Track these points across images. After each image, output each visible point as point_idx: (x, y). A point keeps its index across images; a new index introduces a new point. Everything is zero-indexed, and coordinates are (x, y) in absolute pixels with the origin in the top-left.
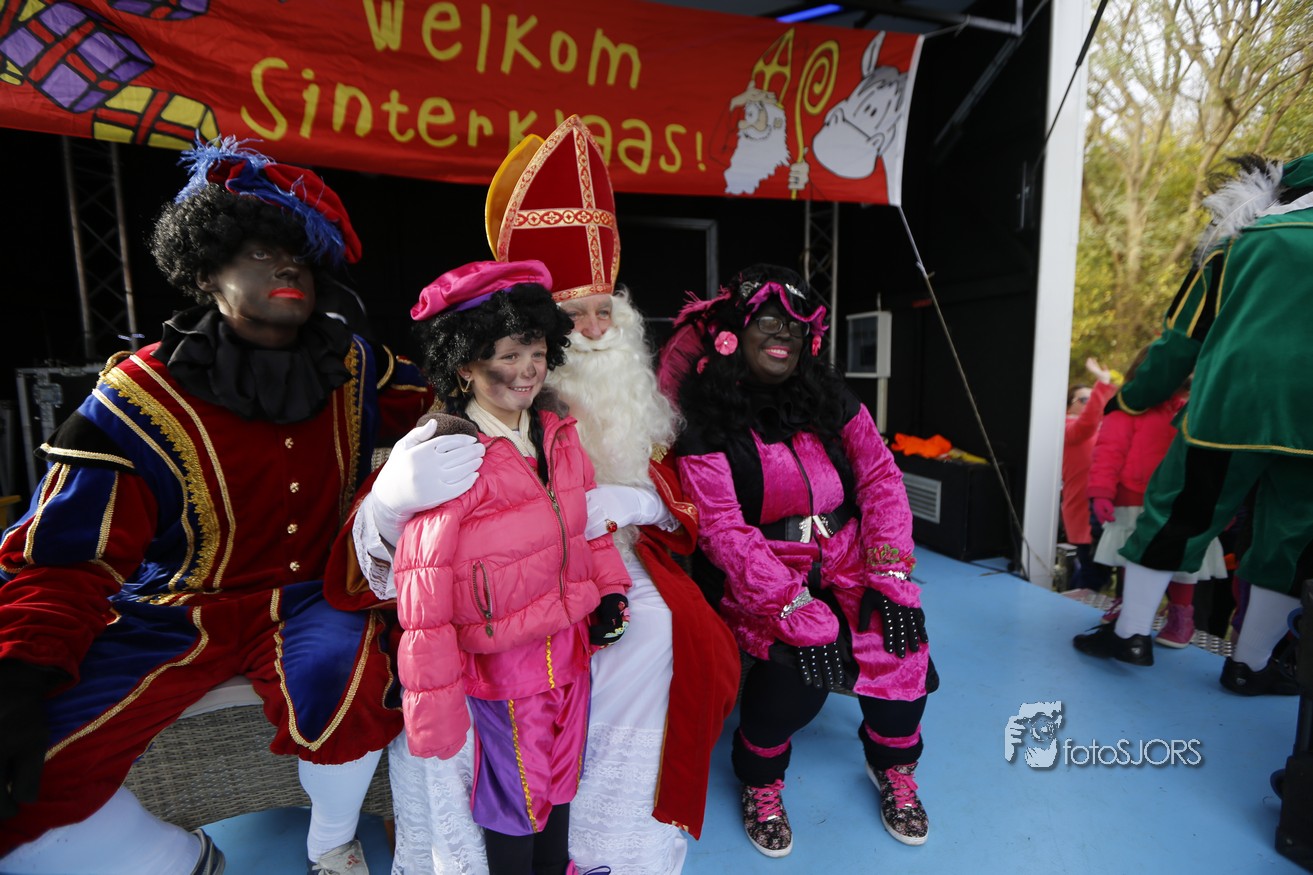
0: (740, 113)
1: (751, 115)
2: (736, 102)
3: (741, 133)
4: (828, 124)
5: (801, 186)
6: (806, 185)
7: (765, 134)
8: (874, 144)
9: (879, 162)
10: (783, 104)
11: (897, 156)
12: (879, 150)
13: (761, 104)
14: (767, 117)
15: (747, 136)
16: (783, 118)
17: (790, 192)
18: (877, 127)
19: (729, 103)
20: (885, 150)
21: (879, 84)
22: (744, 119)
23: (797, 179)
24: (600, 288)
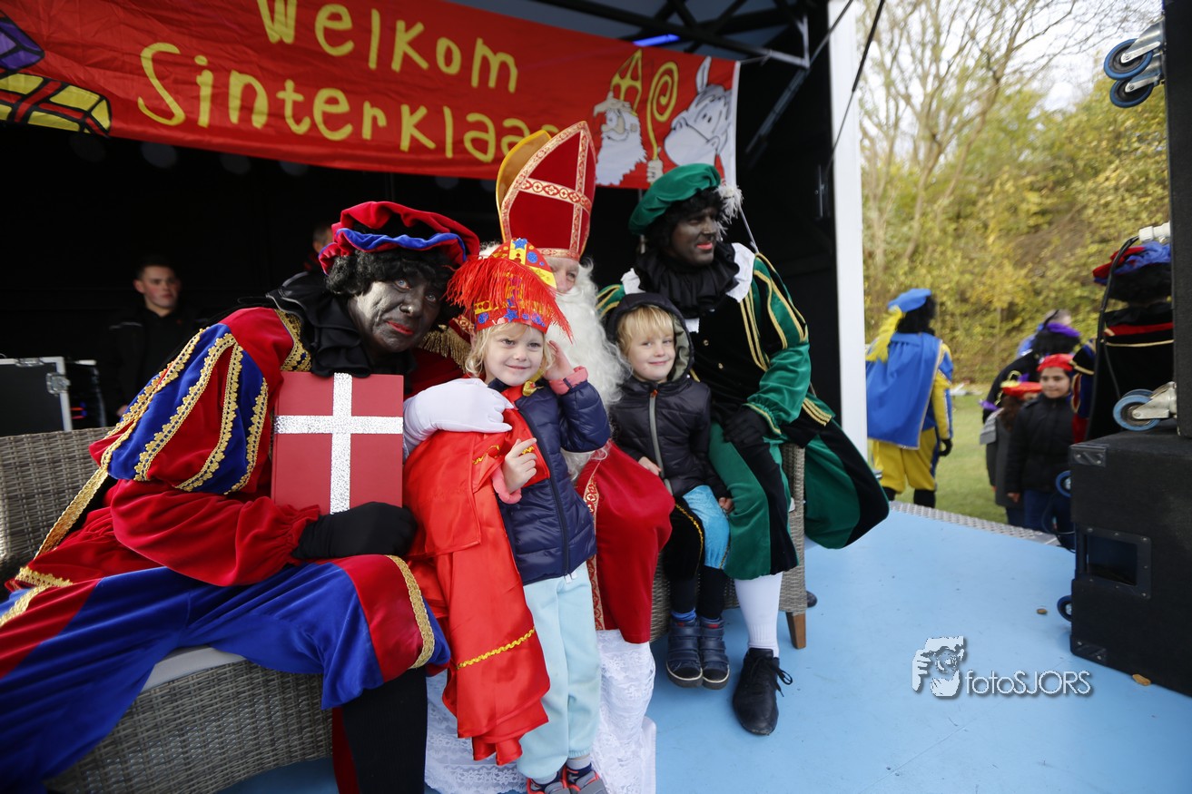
0: (602, 118)
1: (611, 120)
2: (599, 109)
3: (604, 135)
4: (675, 129)
7: (624, 137)
9: (717, 159)
10: (636, 112)
11: (730, 155)
12: (717, 150)
13: (619, 111)
15: (609, 138)
16: (638, 123)
19: (592, 110)
20: (722, 149)
21: (711, 98)
22: (606, 123)
23: (653, 173)
24: (573, 255)
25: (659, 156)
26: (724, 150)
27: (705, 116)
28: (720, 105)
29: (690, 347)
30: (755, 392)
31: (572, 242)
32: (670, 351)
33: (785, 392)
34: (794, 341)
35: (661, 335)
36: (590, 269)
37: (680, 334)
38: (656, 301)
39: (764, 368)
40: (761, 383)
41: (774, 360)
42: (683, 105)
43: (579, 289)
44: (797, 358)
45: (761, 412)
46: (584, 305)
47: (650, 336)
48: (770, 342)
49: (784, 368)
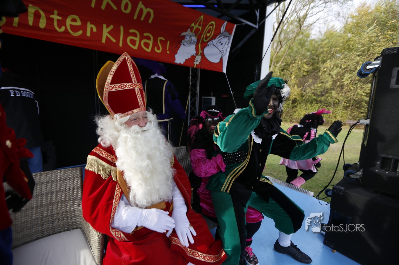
1: (186, 39)
3: (182, 43)
4: (208, 45)
6: (199, 63)
10: (197, 37)
11: (226, 58)
12: (222, 55)
13: (191, 36)
14: (191, 40)
15: (184, 45)
16: (196, 41)
18: (222, 48)
19: (181, 34)
21: (224, 36)
22: (184, 39)
23: (197, 60)
24: (143, 109)
25: (201, 54)
26: (225, 56)
27: (220, 42)
28: (226, 39)
42: (214, 37)
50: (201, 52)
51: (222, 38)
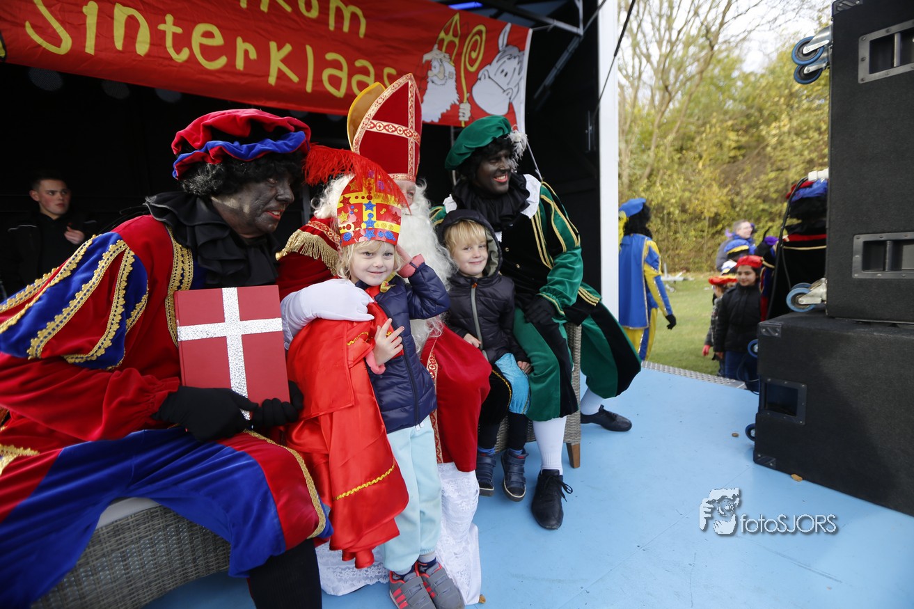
0: (428, 65)
1: (435, 68)
2: (427, 57)
3: (429, 79)
4: (480, 79)
5: (467, 119)
6: (469, 118)
7: (443, 82)
8: (507, 94)
9: (511, 106)
10: (454, 62)
11: (521, 103)
12: (510, 99)
13: (441, 61)
14: (444, 70)
15: (433, 82)
16: (454, 72)
17: (460, 122)
18: (508, 84)
19: (422, 58)
20: (514, 98)
21: (508, 57)
22: (431, 70)
23: (464, 113)
24: (411, 178)
25: (468, 99)
26: (516, 99)
27: (503, 71)
28: (514, 63)
29: (498, 250)
30: (545, 285)
31: (409, 168)
32: (485, 254)
33: (567, 284)
34: (571, 245)
35: (478, 242)
36: (424, 188)
37: (490, 241)
38: (472, 217)
39: (550, 266)
40: (548, 278)
41: (557, 260)
42: (487, 61)
43: (418, 205)
44: (573, 259)
45: (551, 299)
46: (421, 217)
47: (470, 243)
48: (554, 248)
49: (565, 266)
50: (468, 94)
51: (505, 62)
